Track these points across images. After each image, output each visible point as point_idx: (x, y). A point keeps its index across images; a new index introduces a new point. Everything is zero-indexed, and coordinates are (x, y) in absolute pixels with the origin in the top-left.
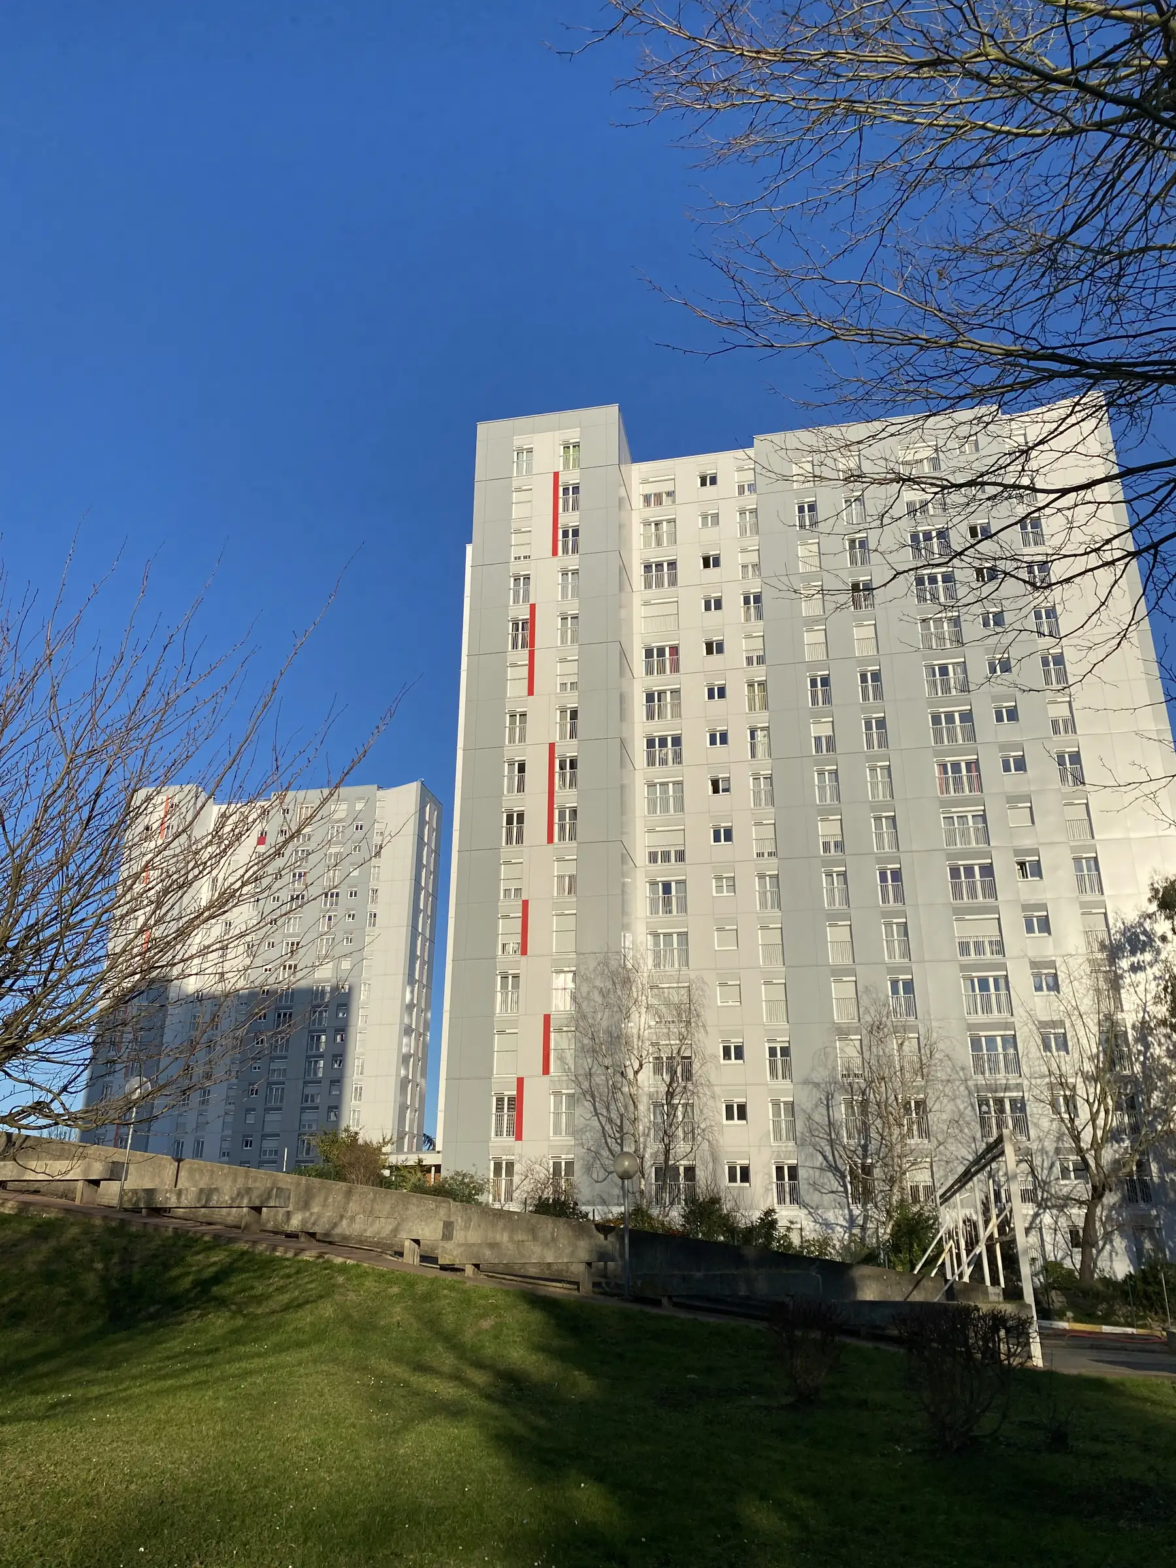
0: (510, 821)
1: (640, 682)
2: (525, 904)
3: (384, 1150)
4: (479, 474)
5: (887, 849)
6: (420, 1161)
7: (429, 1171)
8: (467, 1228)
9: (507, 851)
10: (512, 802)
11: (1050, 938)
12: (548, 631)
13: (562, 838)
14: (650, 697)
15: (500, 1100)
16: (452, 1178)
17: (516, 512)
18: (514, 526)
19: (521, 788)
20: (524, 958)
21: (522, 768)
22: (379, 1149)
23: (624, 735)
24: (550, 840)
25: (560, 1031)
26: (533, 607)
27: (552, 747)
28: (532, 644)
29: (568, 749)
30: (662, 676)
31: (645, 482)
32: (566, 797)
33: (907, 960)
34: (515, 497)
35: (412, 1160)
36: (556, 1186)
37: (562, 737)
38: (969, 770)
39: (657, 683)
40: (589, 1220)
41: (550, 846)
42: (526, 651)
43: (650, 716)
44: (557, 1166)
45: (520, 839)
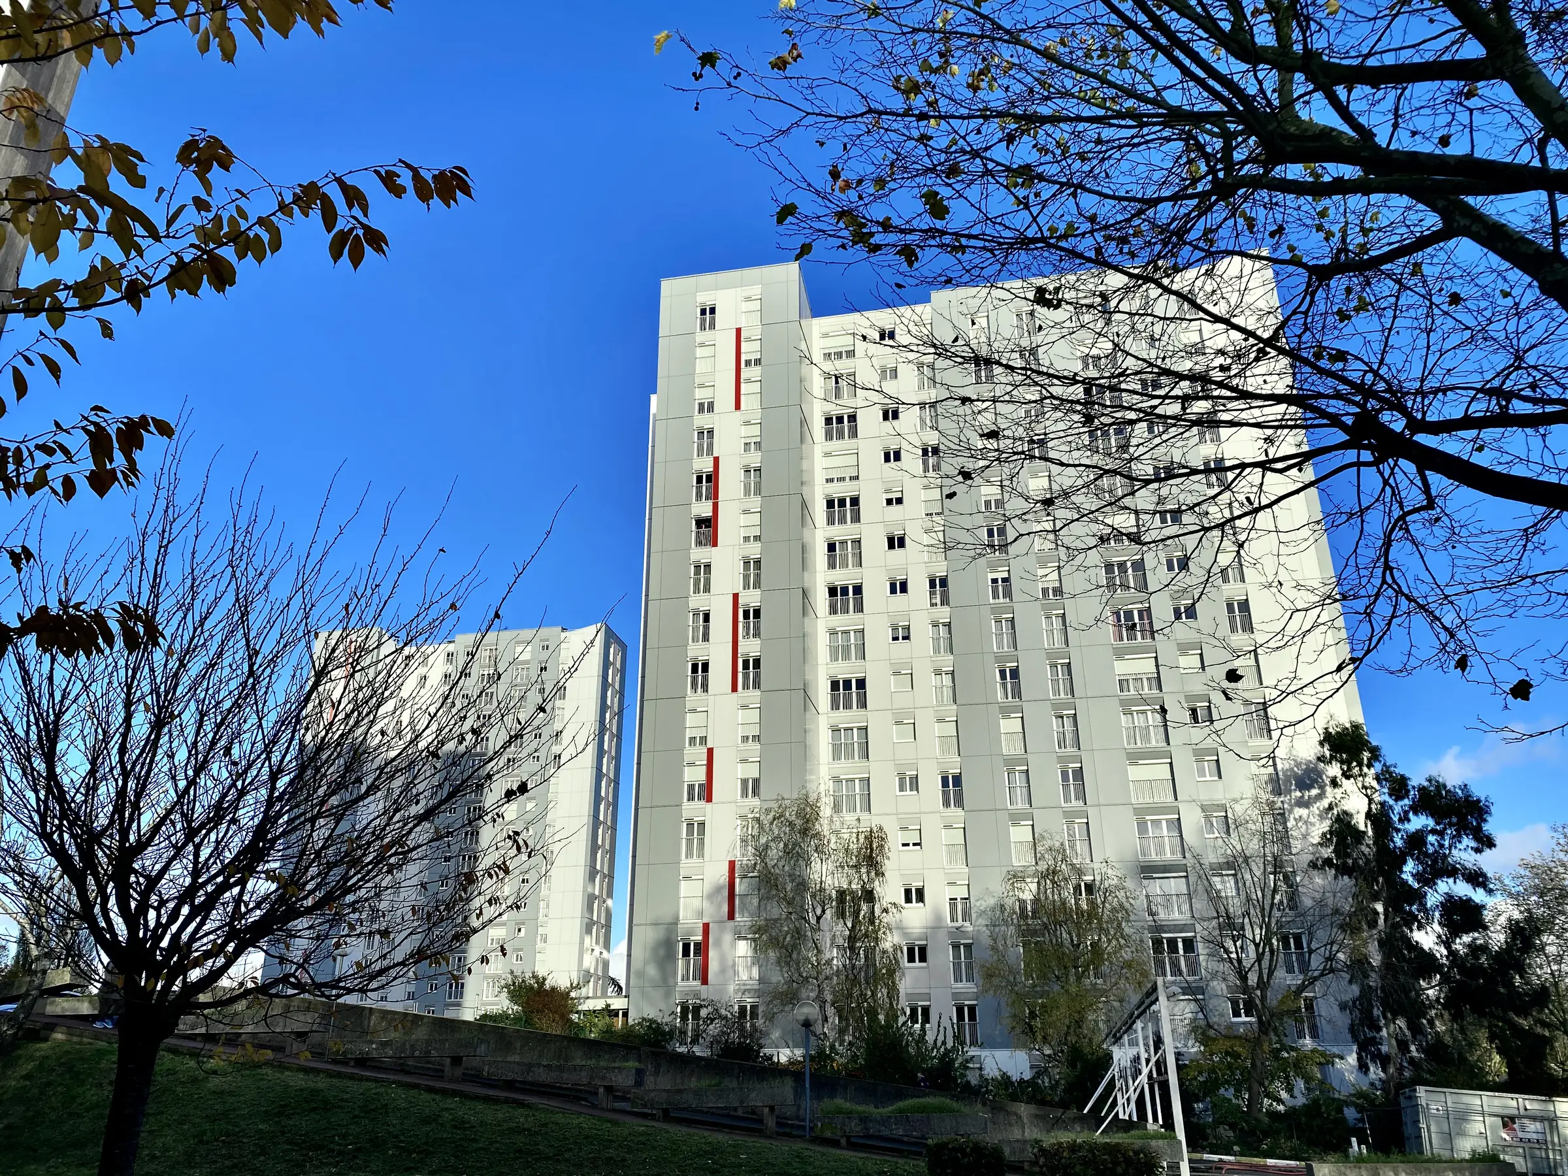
0: (695, 668)
1: (821, 532)
2: (710, 752)
3: (573, 994)
4: (663, 331)
5: (1062, 696)
6: (608, 1005)
7: (617, 1015)
8: (657, 1073)
9: (693, 699)
10: (697, 651)
11: (1220, 783)
12: (731, 483)
13: (746, 686)
14: (831, 547)
15: (686, 947)
16: (639, 1023)
17: (700, 367)
18: (697, 381)
19: (706, 638)
20: (709, 805)
21: (707, 618)
22: (568, 994)
23: (806, 585)
24: (734, 689)
25: (744, 877)
26: (716, 460)
27: (736, 597)
28: (716, 496)
29: (751, 598)
30: (843, 526)
31: (825, 335)
32: (750, 647)
33: (1081, 803)
34: (699, 352)
35: (599, 1004)
36: (742, 1029)
37: (746, 586)
38: (1141, 618)
39: (839, 532)
40: (773, 1063)
41: (735, 694)
42: (710, 503)
43: (832, 565)
44: (743, 1009)
45: (705, 687)
